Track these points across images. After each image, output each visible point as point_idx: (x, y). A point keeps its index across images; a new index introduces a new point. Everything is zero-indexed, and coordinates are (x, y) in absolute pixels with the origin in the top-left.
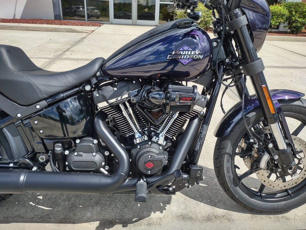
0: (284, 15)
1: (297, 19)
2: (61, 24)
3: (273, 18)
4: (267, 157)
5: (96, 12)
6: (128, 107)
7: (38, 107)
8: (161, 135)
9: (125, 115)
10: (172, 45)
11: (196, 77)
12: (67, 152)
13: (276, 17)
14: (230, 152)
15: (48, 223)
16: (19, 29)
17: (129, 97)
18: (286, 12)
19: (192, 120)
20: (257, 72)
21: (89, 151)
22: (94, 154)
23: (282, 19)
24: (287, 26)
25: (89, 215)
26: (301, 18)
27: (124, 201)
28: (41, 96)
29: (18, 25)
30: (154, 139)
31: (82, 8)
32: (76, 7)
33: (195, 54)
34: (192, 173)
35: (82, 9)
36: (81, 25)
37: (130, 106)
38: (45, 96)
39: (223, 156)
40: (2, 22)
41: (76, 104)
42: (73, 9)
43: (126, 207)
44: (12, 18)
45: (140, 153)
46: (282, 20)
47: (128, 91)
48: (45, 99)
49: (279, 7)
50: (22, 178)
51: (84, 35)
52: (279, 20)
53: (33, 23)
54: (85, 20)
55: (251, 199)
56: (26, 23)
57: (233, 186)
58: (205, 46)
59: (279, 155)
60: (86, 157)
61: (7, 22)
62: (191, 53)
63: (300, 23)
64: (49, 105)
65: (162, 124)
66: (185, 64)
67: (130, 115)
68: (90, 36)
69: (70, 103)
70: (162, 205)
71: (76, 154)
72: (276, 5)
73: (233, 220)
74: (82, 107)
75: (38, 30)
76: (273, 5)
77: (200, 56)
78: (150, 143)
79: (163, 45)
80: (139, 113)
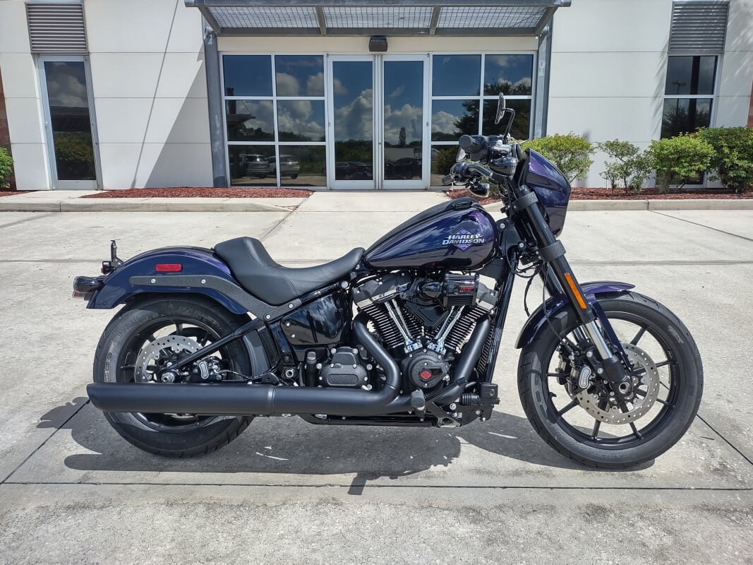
0: (705, 156)
1: (736, 162)
2: (229, 196)
3: (682, 162)
4: (588, 371)
5: (291, 166)
6: (396, 306)
7: (291, 306)
8: (439, 340)
9: (392, 317)
10: (449, 229)
11: (480, 265)
12: (319, 366)
13: (688, 159)
14: (538, 370)
15: (287, 473)
16: (151, 209)
17: (396, 293)
18: (709, 149)
19: (479, 322)
20: (556, 257)
21: (348, 362)
22: (355, 366)
23: (702, 163)
24: (717, 177)
25: (341, 466)
26: (746, 159)
27: (389, 453)
28: (295, 294)
29: (143, 202)
30: (431, 346)
31: (260, 157)
32: (247, 157)
33: (475, 238)
34: (484, 392)
35: (261, 161)
36: (269, 197)
37: (398, 305)
38: (299, 294)
39: (529, 376)
40: (113, 197)
41: (331, 305)
42: (241, 160)
43: (393, 459)
44: (129, 187)
45: (414, 362)
46: (701, 166)
47: (396, 285)
48: (299, 297)
49: (692, 140)
50: (271, 394)
51: (281, 215)
52: (695, 165)
53: (173, 196)
54: (276, 185)
55: (578, 443)
56: (159, 196)
57: (548, 421)
58: (488, 229)
59: (603, 368)
60: (344, 369)
61: (122, 197)
62: (470, 237)
63: (745, 170)
64: (304, 304)
65: (441, 326)
66: (464, 249)
67: (398, 316)
68: (292, 217)
69: (324, 304)
70: (446, 458)
71: (332, 365)
72: (684, 135)
73: (554, 476)
74: (338, 308)
75: (188, 209)
76: (677, 135)
77: (480, 240)
78: (425, 351)
79: (437, 229)
80: (409, 315)
